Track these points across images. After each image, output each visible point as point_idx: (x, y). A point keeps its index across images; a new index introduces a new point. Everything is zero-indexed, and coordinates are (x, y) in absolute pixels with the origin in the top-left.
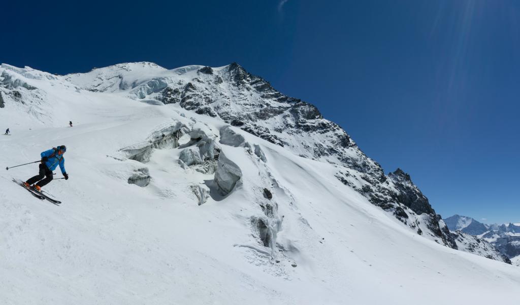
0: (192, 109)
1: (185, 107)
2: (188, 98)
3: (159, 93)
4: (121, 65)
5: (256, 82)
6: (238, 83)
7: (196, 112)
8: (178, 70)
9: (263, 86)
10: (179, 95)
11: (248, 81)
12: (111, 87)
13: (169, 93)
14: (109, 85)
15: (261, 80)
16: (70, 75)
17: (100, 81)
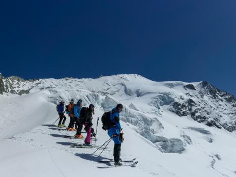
0: (202, 121)
1: (197, 120)
2: (196, 112)
3: (169, 106)
4: (120, 76)
5: (224, 95)
6: (214, 96)
7: (207, 124)
8: (167, 84)
9: (230, 98)
10: (186, 108)
11: (218, 94)
12: (118, 91)
13: (180, 107)
14: (116, 90)
15: (227, 94)
16: (83, 79)
17: (108, 87)
